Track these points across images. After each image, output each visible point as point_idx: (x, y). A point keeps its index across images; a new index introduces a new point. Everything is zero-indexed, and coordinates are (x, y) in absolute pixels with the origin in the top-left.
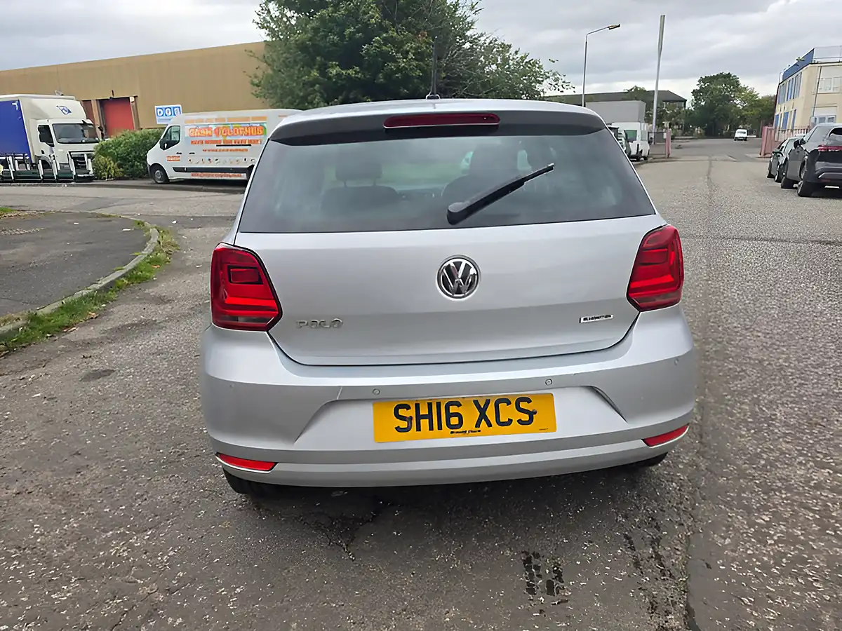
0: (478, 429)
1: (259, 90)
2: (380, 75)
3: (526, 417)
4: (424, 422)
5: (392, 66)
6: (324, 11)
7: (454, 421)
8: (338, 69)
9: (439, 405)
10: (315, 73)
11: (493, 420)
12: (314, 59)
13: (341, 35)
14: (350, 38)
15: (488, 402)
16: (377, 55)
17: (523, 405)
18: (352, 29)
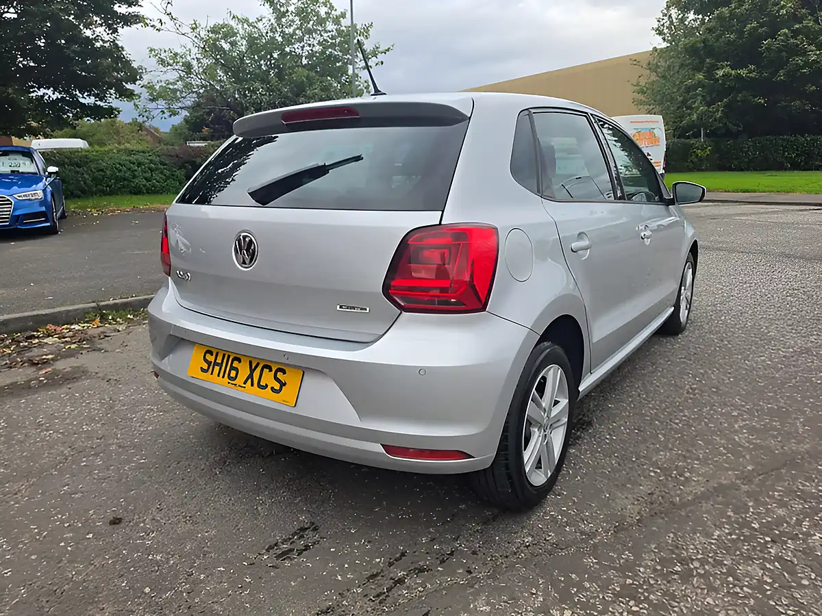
0: (244, 385)
1: (641, 97)
2: (781, 72)
3: (277, 386)
4: (217, 368)
5: (799, 60)
6: (725, 10)
7: (233, 374)
8: (728, 70)
9: (229, 356)
10: (700, 76)
11: (256, 381)
12: (702, 62)
13: (740, 33)
14: (750, 34)
15: (258, 364)
16: (780, 51)
17: (279, 375)
18: (754, 24)
